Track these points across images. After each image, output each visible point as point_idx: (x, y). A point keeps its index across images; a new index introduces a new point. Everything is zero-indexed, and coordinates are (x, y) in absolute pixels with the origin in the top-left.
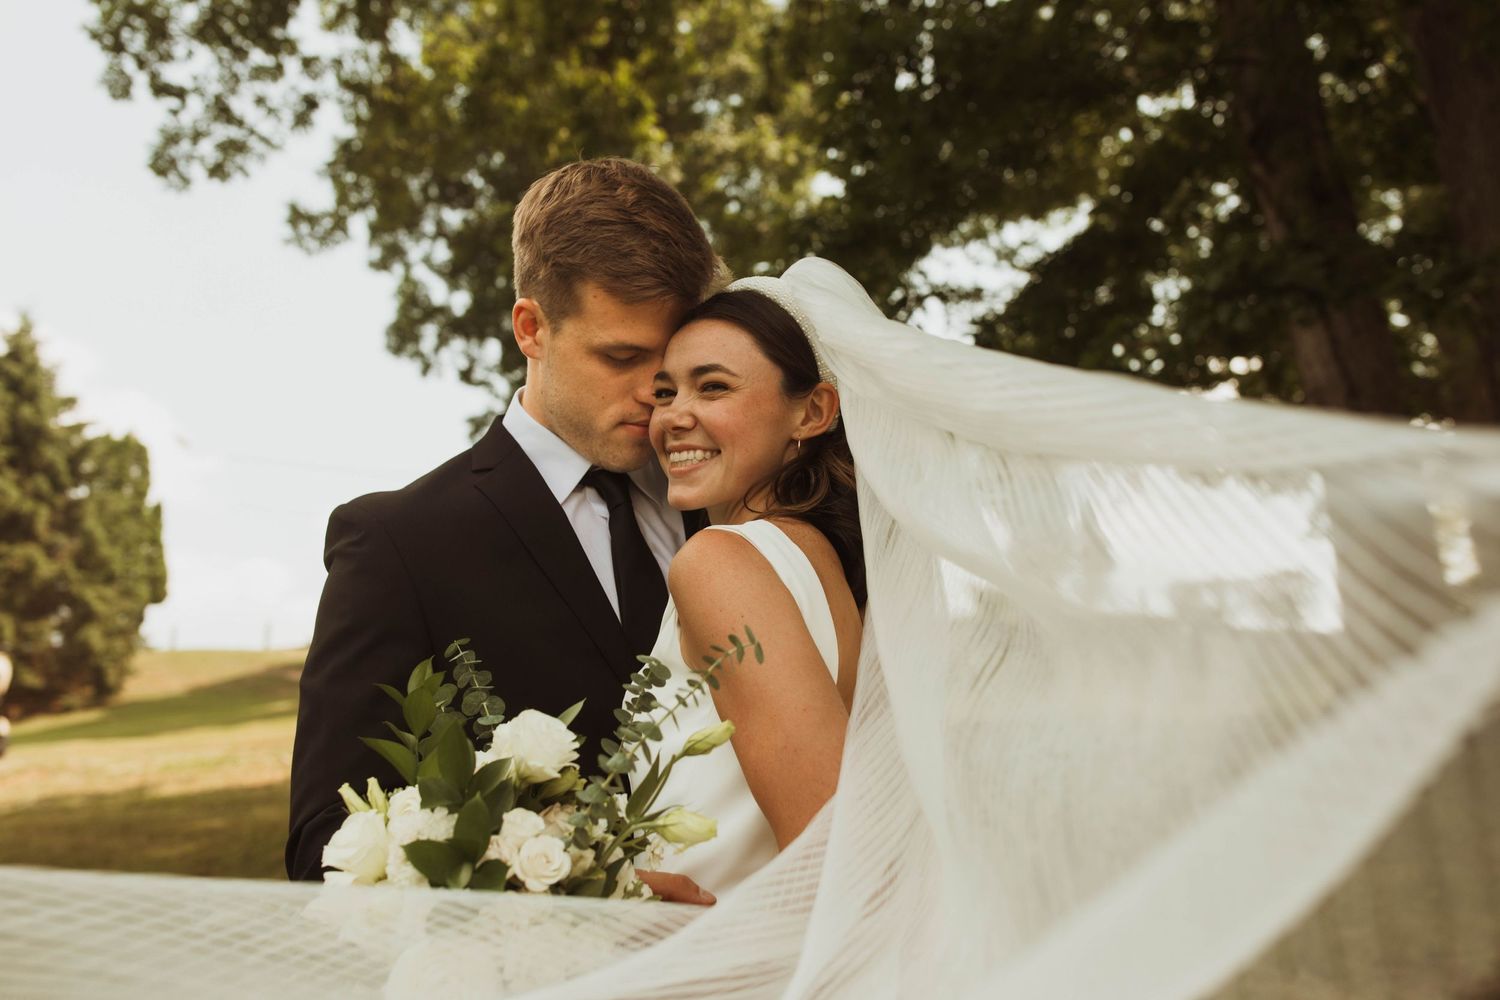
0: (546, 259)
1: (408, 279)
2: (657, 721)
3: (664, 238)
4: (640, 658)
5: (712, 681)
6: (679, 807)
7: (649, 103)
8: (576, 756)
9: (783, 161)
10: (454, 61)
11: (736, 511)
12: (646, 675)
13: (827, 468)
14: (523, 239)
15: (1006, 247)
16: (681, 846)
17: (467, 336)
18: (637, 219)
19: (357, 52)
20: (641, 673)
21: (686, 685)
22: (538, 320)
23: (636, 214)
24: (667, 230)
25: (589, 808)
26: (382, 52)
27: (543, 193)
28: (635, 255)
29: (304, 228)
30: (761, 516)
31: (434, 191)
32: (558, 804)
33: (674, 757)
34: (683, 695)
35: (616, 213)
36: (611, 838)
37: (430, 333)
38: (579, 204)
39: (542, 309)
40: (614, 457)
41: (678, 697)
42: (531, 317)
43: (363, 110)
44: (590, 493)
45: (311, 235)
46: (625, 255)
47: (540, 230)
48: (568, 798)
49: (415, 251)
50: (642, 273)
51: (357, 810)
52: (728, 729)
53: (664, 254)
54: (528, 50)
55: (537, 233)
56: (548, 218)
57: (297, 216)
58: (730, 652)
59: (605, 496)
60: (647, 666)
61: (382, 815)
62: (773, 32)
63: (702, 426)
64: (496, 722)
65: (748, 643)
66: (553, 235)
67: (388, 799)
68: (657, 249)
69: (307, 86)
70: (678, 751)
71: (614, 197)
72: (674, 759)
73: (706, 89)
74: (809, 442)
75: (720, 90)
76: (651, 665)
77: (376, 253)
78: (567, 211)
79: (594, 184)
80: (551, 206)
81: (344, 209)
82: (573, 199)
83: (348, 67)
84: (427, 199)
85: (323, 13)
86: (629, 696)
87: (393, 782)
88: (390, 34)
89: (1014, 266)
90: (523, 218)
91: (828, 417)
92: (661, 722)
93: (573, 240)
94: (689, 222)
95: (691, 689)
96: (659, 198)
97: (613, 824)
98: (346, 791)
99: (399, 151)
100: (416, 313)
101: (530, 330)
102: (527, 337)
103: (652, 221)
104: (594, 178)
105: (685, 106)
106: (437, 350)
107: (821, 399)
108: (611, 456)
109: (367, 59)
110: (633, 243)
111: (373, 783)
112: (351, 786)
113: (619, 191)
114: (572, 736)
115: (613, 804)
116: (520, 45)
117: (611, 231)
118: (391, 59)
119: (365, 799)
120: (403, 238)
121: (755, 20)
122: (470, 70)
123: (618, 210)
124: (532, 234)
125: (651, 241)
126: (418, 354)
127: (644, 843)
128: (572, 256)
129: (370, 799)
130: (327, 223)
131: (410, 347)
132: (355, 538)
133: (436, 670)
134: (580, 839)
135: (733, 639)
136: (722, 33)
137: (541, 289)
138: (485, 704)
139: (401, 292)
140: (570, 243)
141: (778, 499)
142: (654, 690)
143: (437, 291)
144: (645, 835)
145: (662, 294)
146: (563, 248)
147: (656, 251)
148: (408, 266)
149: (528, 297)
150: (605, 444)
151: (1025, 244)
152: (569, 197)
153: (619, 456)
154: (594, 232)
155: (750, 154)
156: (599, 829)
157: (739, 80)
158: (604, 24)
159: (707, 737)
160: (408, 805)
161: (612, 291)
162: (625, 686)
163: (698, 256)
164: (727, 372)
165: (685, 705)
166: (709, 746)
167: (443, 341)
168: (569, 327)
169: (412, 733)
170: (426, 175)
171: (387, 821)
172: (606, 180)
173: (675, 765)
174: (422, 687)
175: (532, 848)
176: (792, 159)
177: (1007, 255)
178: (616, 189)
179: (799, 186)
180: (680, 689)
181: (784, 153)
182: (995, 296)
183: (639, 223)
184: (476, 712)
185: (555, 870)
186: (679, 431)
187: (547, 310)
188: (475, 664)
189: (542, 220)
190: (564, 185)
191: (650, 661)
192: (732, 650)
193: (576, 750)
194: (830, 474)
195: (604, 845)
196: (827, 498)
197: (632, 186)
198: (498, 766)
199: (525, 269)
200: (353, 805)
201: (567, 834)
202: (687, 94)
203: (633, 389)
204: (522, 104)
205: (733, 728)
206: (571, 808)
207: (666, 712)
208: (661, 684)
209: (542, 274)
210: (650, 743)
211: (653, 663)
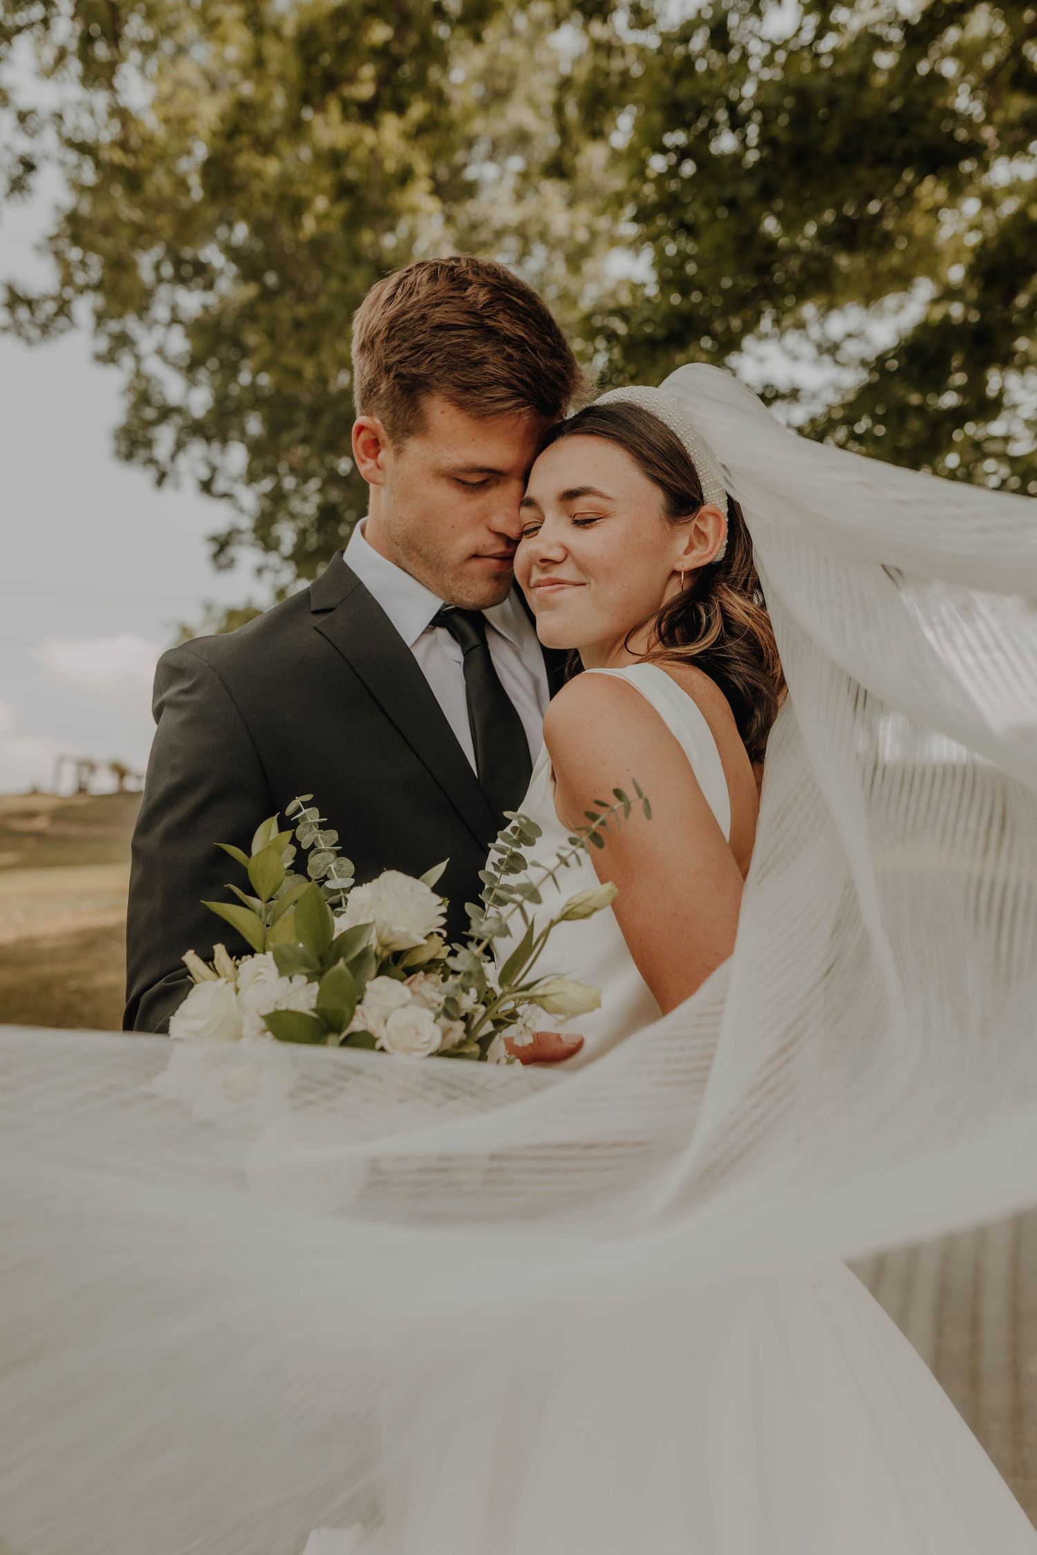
0: (388, 370)
1: (138, 374)
2: (535, 883)
3: (519, 344)
4: (507, 814)
5: (597, 839)
6: (560, 976)
7: (421, 167)
8: (443, 921)
9: (572, 237)
10: (194, 116)
11: (615, 651)
12: (514, 833)
13: (720, 603)
14: (363, 347)
15: (828, 340)
16: (561, 1017)
17: (208, 439)
18: (490, 323)
19: (80, 104)
20: (508, 830)
21: (567, 844)
22: (380, 440)
23: (488, 317)
24: (523, 335)
25: (460, 977)
26: (109, 105)
27: (385, 295)
28: (485, 363)
29: (23, 313)
30: (644, 659)
31: (168, 270)
32: (421, 973)
33: (552, 921)
34: (564, 854)
35: (465, 316)
36: (482, 1009)
37: (165, 436)
38: (425, 306)
39: (385, 428)
40: (468, 592)
41: (559, 856)
42: (373, 437)
43: (89, 175)
44: (442, 633)
45: (32, 323)
46: (475, 364)
47: (381, 337)
48: (431, 966)
49: (147, 341)
50: (497, 382)
51: (204, 979)
52: (611, 891)
53: (520, 361)
54: (279, 100)
55: (378, 340)
56: (390, 323)
57: (15, 300)
58: (616, 807)
59: (457, 635)
60: (514, 823)
61: (231, 985)
62: (565, 84)
63: (574, 560)
64: (346, 885)
65: (636, 796)
66: (395, 343)
67: (237, 967)
68: (512, 356)
69: (23, 145)
70: (556, 915)
71: (463, 298)
72: (552, 924)
73: (482, 148)
74: (694, 573)
75: (496, 152)
76: (520, 823)
77: (103, 344)
78: (410, 315)
79: (442, 284)
80: (392, 310)
81: (69, 292)
82: (418, 301)
83: (70, 120)
84: (160, 280)
85: (39, 57)
86: (494, 856)
87: (241, 949)
88: (118, 82)
89: (836, 362)
90: (362, 323)
91: (715, 544)
92: (540, 883)
93: (417, 347)
94: (549, 327)
95: (573, 848)
96: (515, 299)
97: (483, 995)
98: (191, 959)
99: (132, 223)
100: (150, 413)
101: (372, 451)
102: (368, 460)
103: (506, 325)
104: (441, 277)
105: (457, 171)
106: (173, 457)
107: (706, 524)
108: (464, 592)
109: (92, 113)
110: (485, 350)
111: (220, 950)
112: (196, 953)
113: (469, 291)
114: (439, 900)
115: (481, 972)
116: (270, 96)
117: (461, 336)
118: (120, 113)
119: (214, 969)
120: (131, 324)
121: (539, 67)
122: (214, 128)
123: (468, 313)
124: (372, 342)
125: (505, 347)
126: (151, 461)
127: (513, 1016)
128: (417, 365)
129: (217, 968)
130: (50, 307)
131: (142, 453)
132: (186, 685)
133: (281, 829)
134: (449, 1010)
135: (618, 794)
136: (501, 83)
137: (384, 404)
138: (332, 866)
139: (130, 388)
140: (414, 351)
141: (661, 638)
142: (524, 850)
143: (173, 388)
144: (515, 1007)
145: (517, 406)
146: (407, 357)
147: (510, 358)
148: (138, 358)
149: (370, 414)
150: (457, 578)
151: (850, 336)
152: (414, 299)
153: (473, 591)
154: (440, 338)
155: (533, 229)
156: (468, 1002)
157: (522, 139)
158: (368, 71)
159: (587, 900)
160: (261, 973)
161: (461, 405)
162: (490, 845)
163: (558, 364)
164: (600, 495)
165: (567, 864)
166: (589, 910)
167: (180, 446)
168: (414, 446)
169: (258, 897)
170: (157, 252)
171: (237, 990)
172: (454, 280)
173: (553, 930)
174: (269, 847)
175: (400, 1019)
176: (582, 236)
177: (830, 349)
178: (465, 290)
179: (588, 266)
180: (561, 848)
181: (573, 227)
182: (814, 396)
183: (491, 327)
184: (322, 875)
185: (425, 1043)
186: (547, 563)
187: (389, 429)
188: (319, 823)
189: (384, 325)
190: (408, 287)
191: (518, 817)
192: (618, 805)
193: (443, 915)
194: (724, 612)
195: (473, 1017)
196: (720, 640)
197: (483, 285)
198: (358, 932)
199: (365, 383)
200: (198, 973)
201: (435, 1005)
202: (459, 157)
203: (486, 516)
204: (272, 167)
205: (616, 890)
206: (436, 977)
207: (546, 873)
208: (530, 842)
209: (384, 386)
210: (528, 906)
211: (523, 820)
